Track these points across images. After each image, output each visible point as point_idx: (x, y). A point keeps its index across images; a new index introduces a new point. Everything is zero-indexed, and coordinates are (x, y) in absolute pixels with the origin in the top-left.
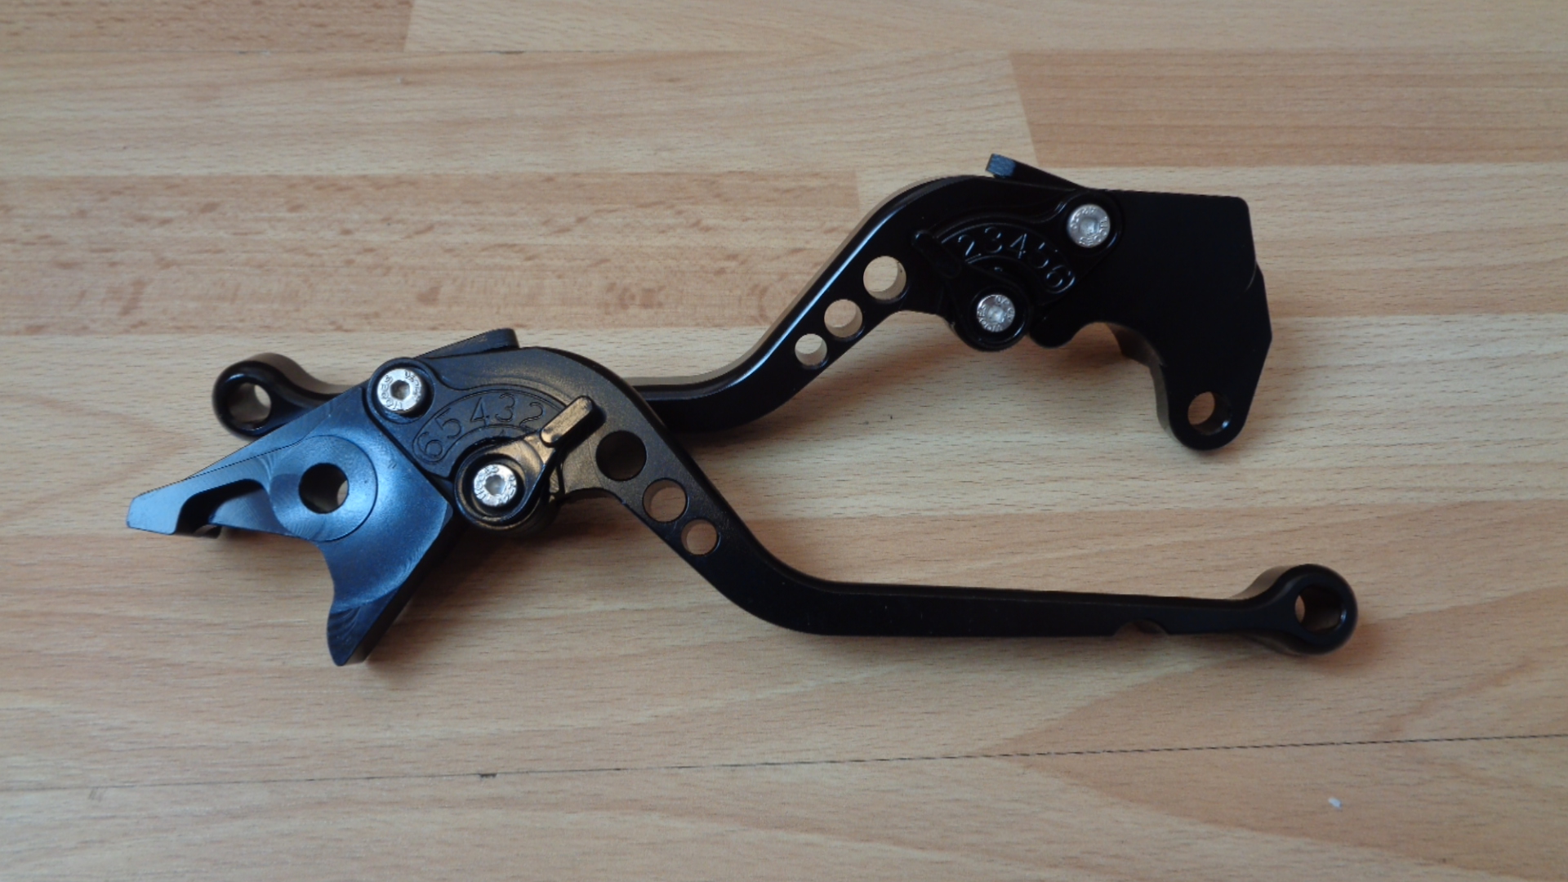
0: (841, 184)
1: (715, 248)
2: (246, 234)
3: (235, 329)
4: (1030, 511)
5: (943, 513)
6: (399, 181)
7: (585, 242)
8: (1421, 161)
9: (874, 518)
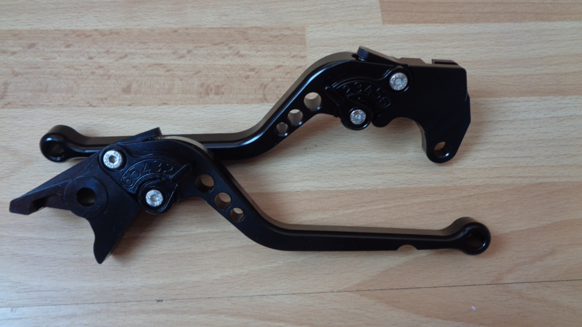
0: (299, 33)
1: (245, 65)
2: (48, 59)
3: (48, 106)
4: (369, 188)
5: (334, 189)
6: (111, 32)
7: (191, 62)
8: (543, 20)
9: (307, 191)
